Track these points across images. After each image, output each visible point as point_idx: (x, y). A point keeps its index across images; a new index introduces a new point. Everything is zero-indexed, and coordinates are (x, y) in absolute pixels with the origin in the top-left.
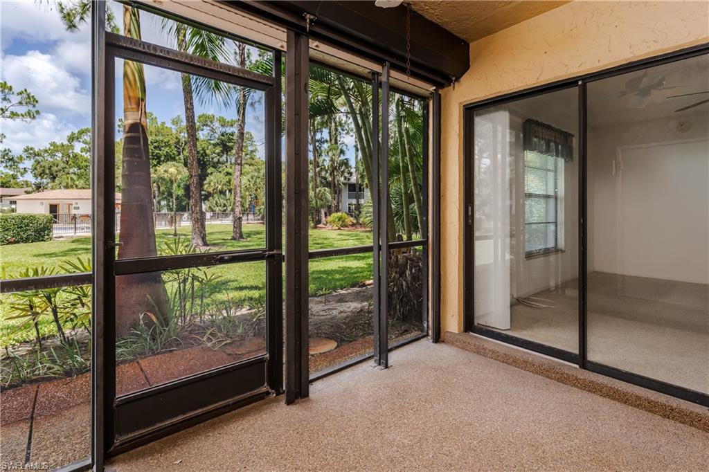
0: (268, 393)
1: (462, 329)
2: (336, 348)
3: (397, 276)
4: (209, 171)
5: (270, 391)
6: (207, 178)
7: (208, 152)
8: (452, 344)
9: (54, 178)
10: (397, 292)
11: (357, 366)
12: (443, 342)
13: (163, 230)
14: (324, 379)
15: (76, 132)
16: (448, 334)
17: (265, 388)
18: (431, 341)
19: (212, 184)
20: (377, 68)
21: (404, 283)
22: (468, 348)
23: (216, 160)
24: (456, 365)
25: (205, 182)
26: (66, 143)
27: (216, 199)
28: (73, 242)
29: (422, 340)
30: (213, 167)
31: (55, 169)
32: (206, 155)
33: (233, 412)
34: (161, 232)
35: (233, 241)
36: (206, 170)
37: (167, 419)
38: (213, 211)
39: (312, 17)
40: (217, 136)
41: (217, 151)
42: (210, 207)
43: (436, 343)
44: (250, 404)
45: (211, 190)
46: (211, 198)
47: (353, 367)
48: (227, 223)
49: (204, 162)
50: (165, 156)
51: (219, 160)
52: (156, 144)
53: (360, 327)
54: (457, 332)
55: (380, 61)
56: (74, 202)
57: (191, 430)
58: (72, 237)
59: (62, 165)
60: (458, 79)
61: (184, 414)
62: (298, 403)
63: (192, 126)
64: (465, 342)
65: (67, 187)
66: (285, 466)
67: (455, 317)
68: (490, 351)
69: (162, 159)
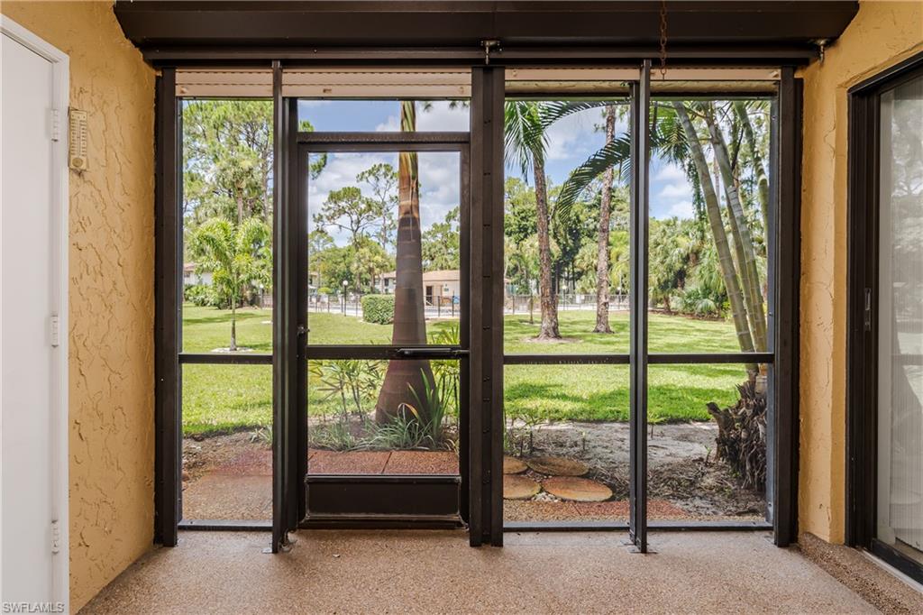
0: (459, 525)
1: (843, 539)
2: (606, 501)
3: (749, 412)
4: (583, 241)
5: (463, 522)
6: (580, 251)
7: (582, 217)
8: (815, 560)
9: (433, 259)
10: (746, 440)
11: (601, 533)
12: (799, 550)
13: (521, 316)
14: (541, 533)
15: (452, 210)
16: (808, 539)
17: (457, 517)
18: (773, 540)
19: (586, 258)
20: (632, 74)
21: (760, 426)
22: (846, 580)
23: (592, 227)
24: (787, 597)
25: (577, 256)
26: (445, 223)
27: (591, 277)
28: (435, 325)
29: (757, 533)
30: (589, 236)
31: (433, 250)
32: (579, 221)
33: (415, 531)
34: (517, 318)
35: (596, 334)
36: (580, 240)
37: (352, 512)
38: (586, 293)
39: (492, 43)
40: (593, 195)
41: (594, 215)
42: (583, 288)
43: (780, 546)
44: (437, 529)
45: (584, 265)
46: (584, 276)
47: (593, 533)
48: (591, 310)
49: (577, 231)
50: (533, 228)
51: (595, 227)
52: (523, 215)
53: (675, 483)
54: (827, 540)
55: (634, 63)
56: (444, 283)
57: (369, 532)
58: (436, 319)
59: (439, 246)
60: (832, 42)
61: (367, 513)
62: (484, 549)
63: (541, 189)
64: (838, 565)
65: (442, 268)
66: (411, 608)
67: (824, 508)
68: (888, 600)
69: (529, 231)
